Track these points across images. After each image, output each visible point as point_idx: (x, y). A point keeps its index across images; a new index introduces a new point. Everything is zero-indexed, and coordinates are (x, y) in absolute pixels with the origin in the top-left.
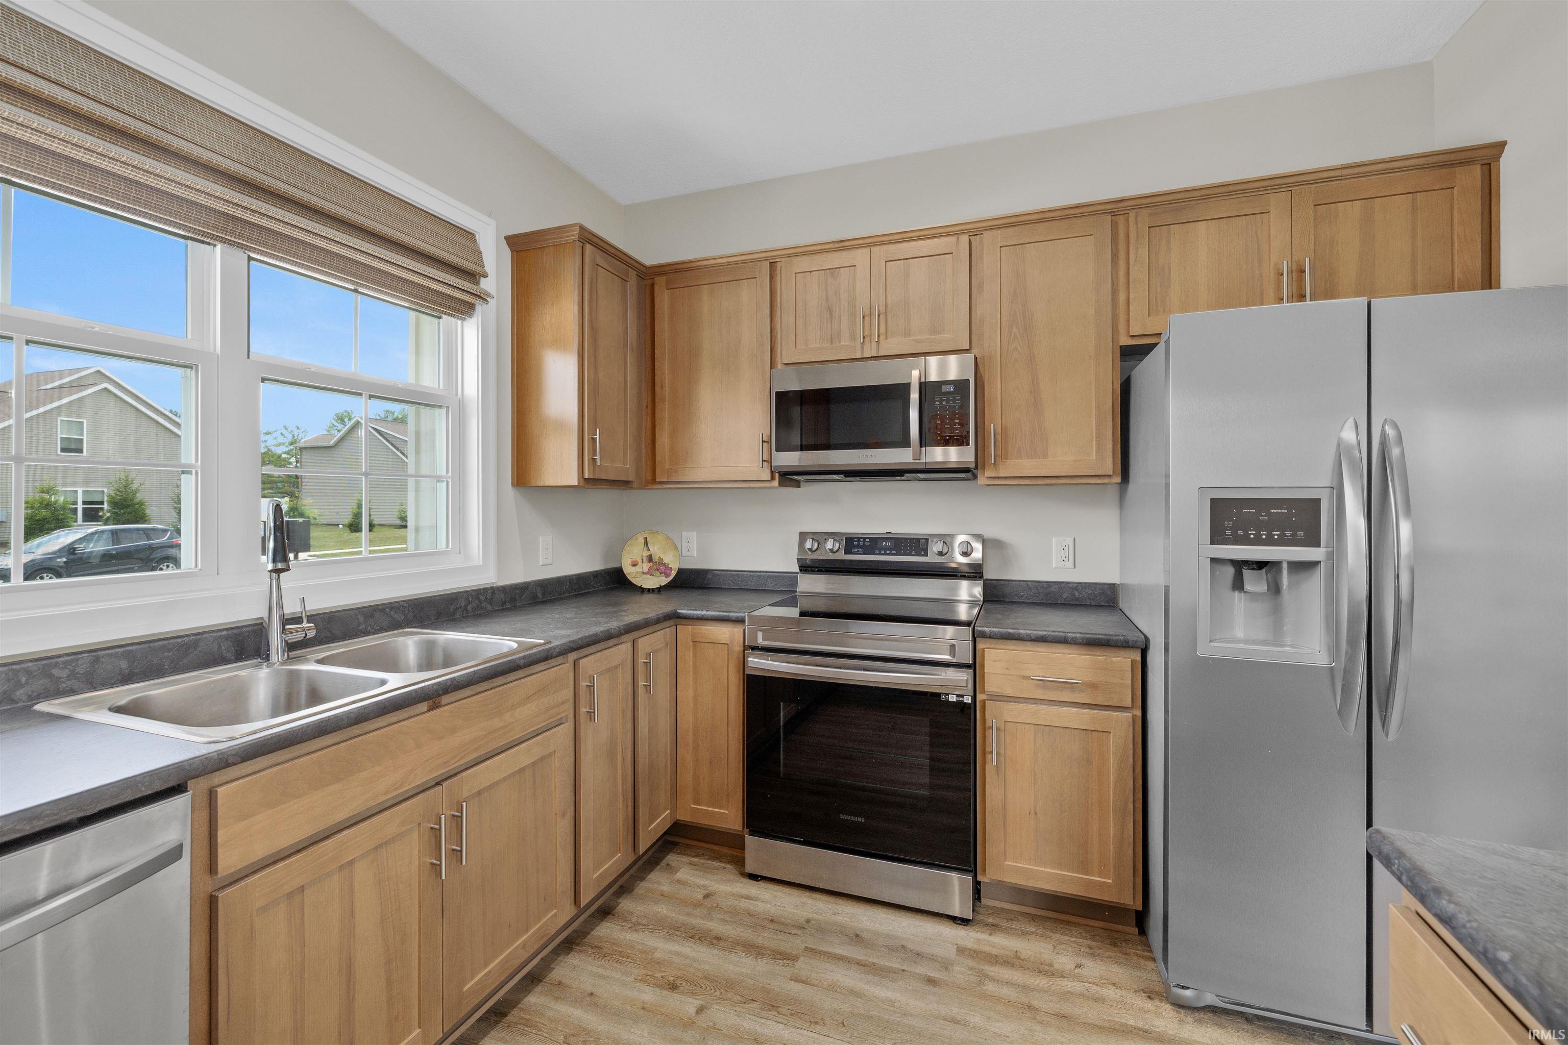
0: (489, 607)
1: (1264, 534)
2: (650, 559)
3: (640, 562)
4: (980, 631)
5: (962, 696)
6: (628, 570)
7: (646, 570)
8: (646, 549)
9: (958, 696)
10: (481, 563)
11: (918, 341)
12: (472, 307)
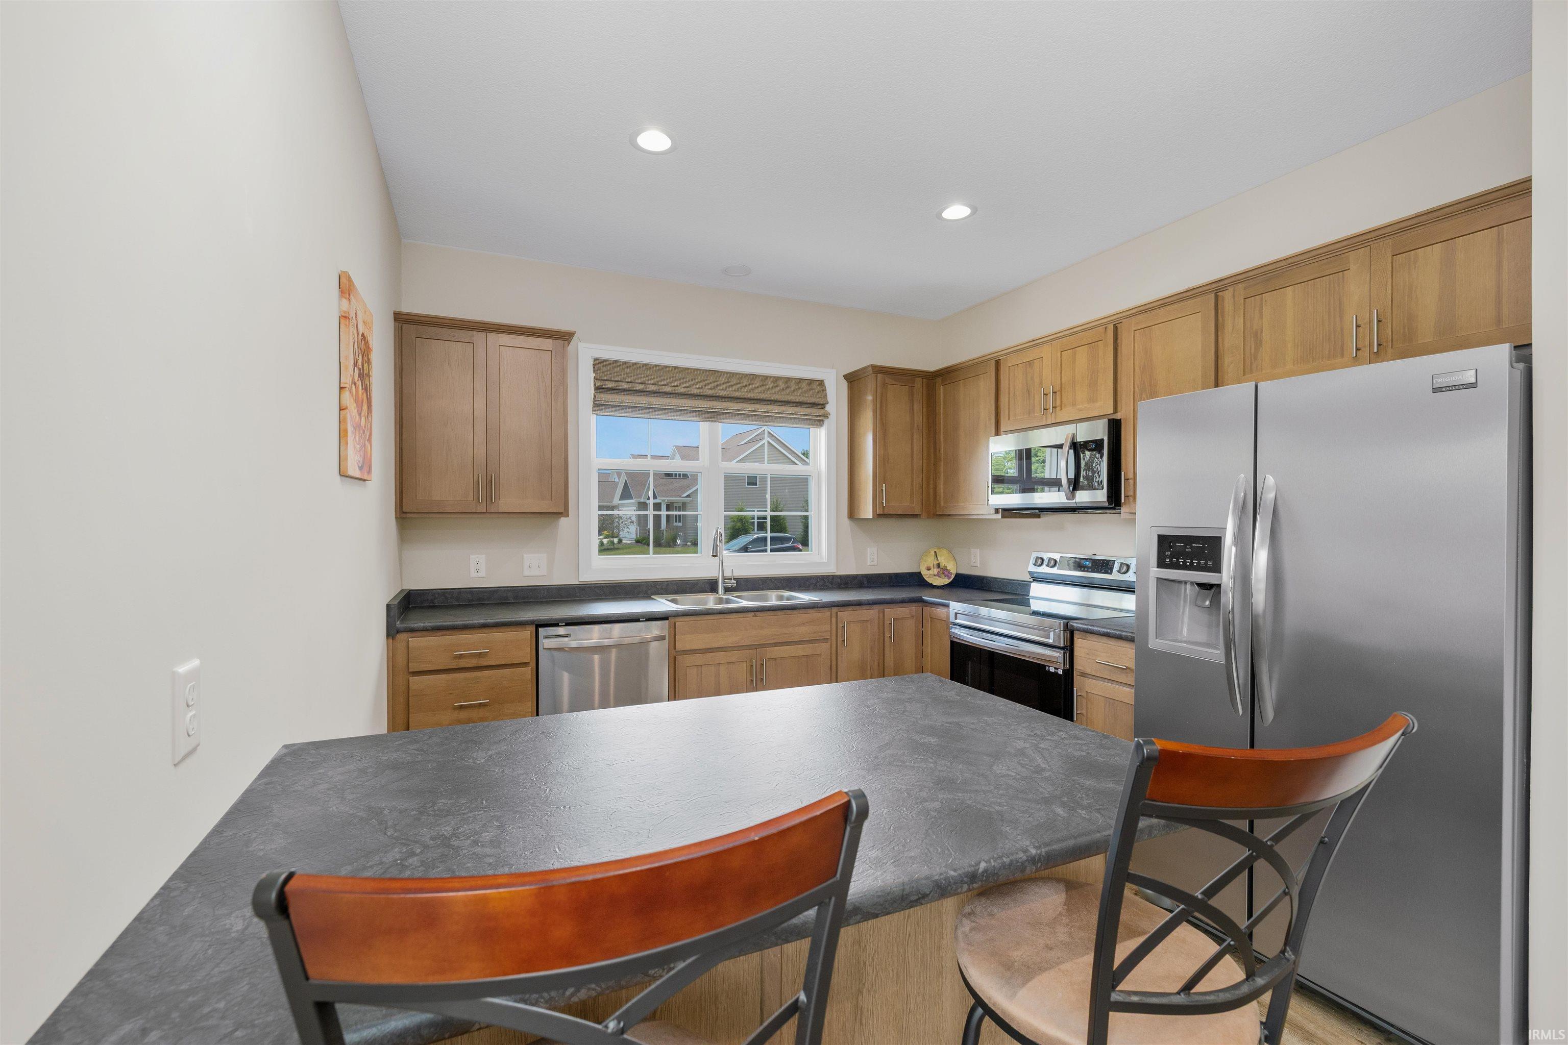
0: (831, 586)
1: (1188, 562)
2: (939, 566)
3: (932, 568)
4: (1071, 625)
5: (1057, 669)
6: (924, 573)
7: (936, 573)
8: (936, 558)
9: (1055, 668)
10: (826, 561)
11: (1080, 410)
12: (823, 421)
